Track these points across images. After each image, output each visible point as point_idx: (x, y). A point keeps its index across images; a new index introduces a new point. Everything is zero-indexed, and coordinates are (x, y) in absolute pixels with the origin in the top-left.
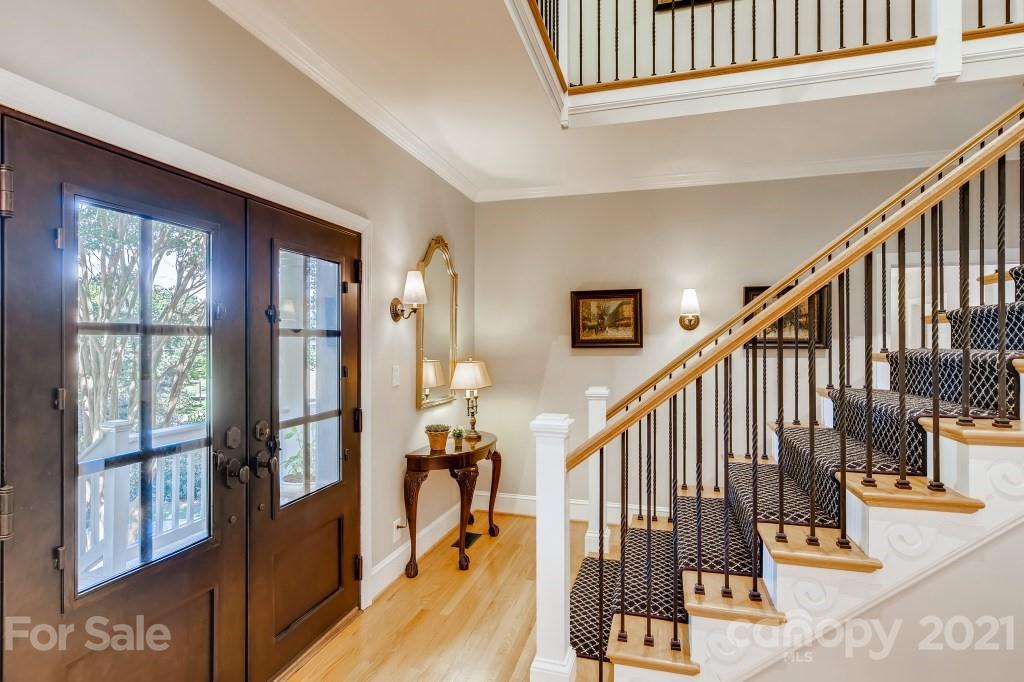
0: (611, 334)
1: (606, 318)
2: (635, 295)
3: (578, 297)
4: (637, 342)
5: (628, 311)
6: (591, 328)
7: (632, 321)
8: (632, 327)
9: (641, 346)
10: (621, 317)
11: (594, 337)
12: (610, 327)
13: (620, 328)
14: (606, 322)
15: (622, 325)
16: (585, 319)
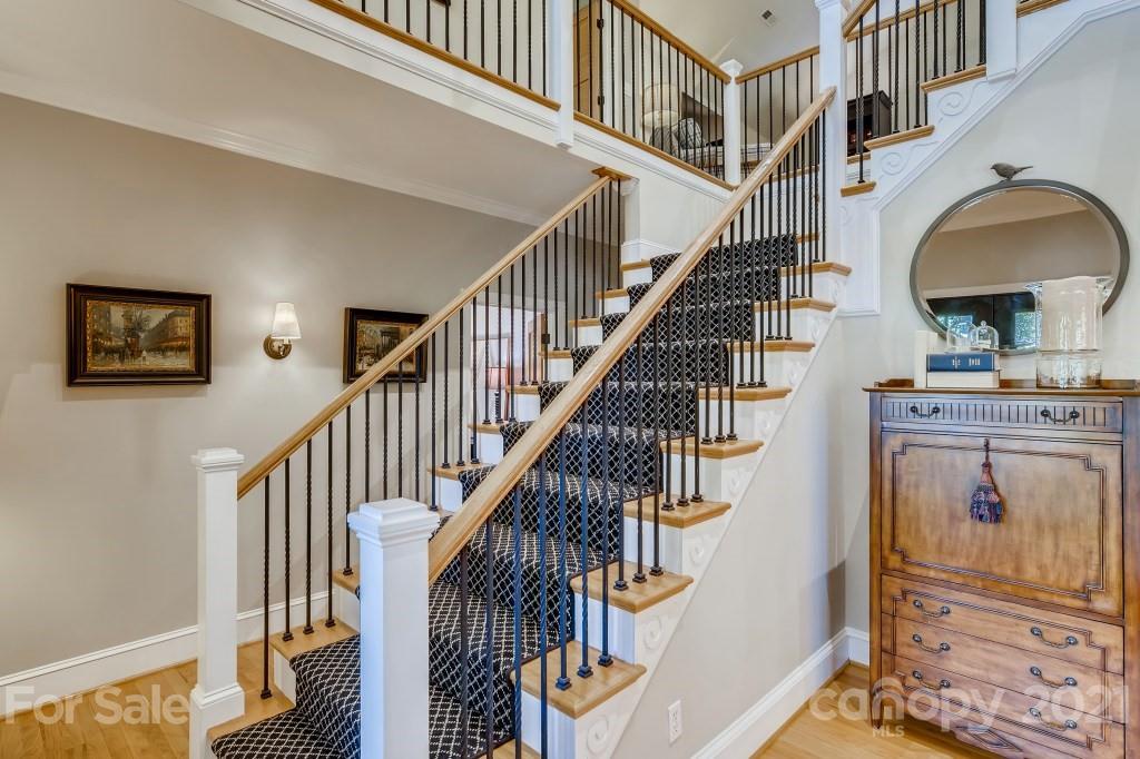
0: (151, 362)
1: (142, 335)
2: (200, 304)
3: (81, 296)
4: (201, 373)
5: (184, 325)
6: (111, 351)
7: (192, 342)
8: (192, 352)
9: (208, 381)
10: (170, 335)
11: (116, 366)
12: (149, 351)
13: (169, 353)
14: (142, 343)
15: (172, 349)
16: (96, 335)
